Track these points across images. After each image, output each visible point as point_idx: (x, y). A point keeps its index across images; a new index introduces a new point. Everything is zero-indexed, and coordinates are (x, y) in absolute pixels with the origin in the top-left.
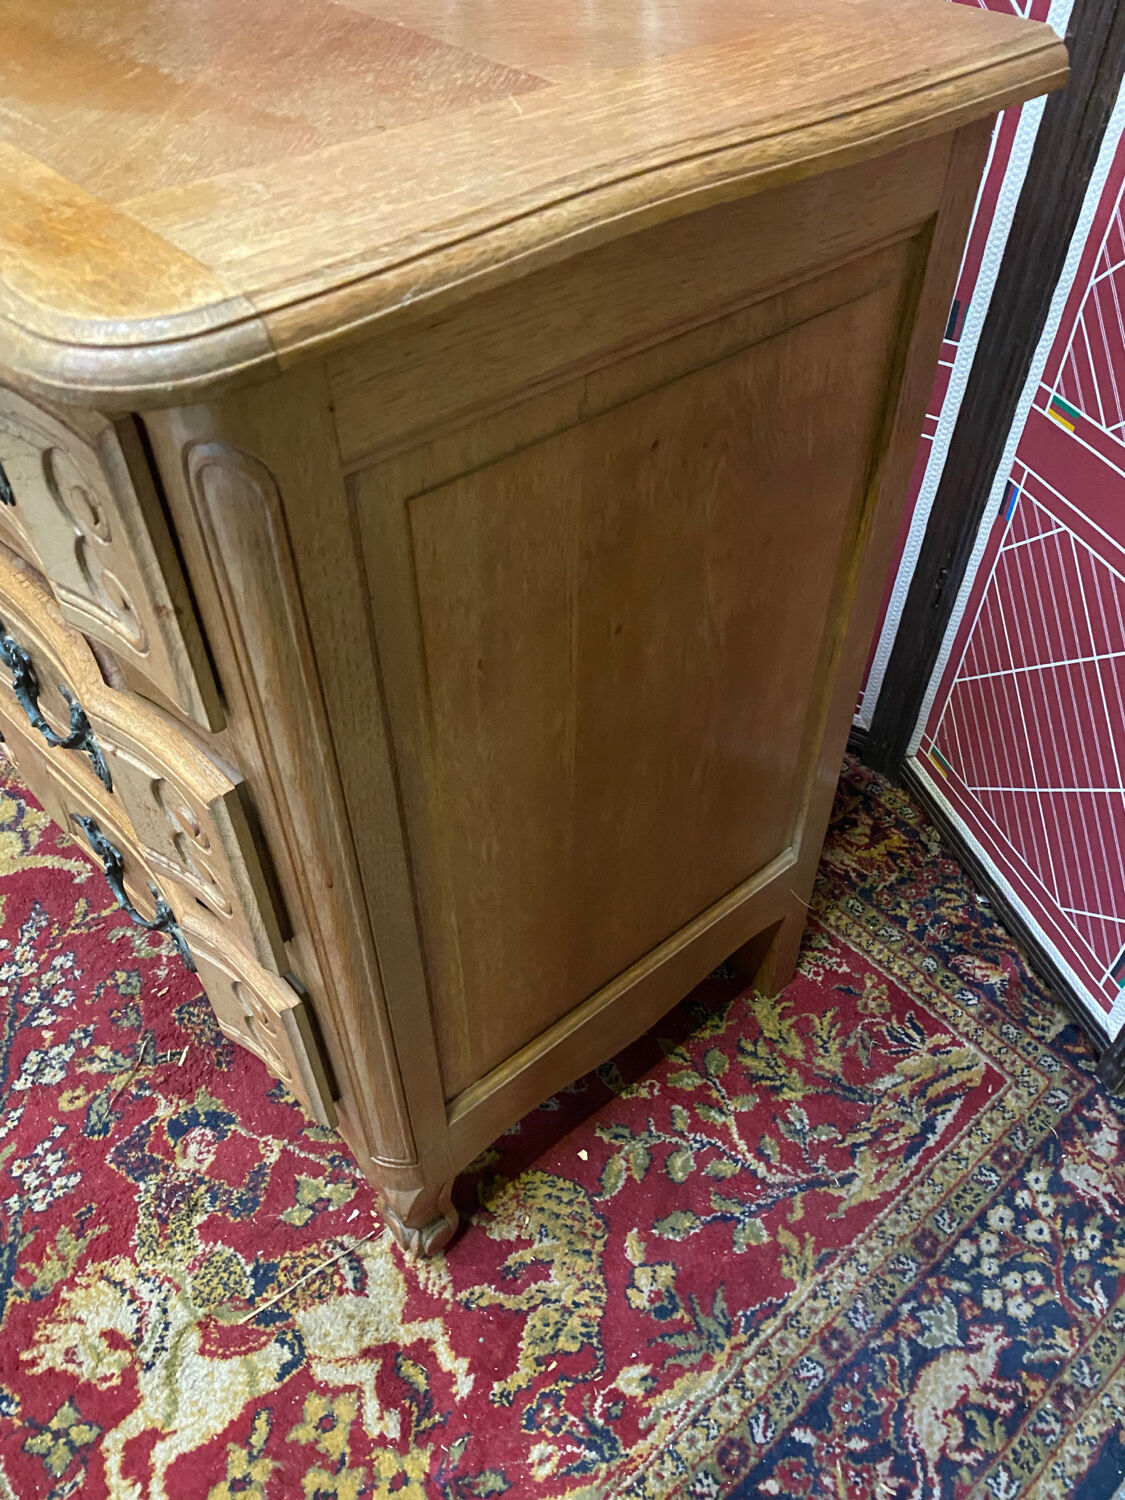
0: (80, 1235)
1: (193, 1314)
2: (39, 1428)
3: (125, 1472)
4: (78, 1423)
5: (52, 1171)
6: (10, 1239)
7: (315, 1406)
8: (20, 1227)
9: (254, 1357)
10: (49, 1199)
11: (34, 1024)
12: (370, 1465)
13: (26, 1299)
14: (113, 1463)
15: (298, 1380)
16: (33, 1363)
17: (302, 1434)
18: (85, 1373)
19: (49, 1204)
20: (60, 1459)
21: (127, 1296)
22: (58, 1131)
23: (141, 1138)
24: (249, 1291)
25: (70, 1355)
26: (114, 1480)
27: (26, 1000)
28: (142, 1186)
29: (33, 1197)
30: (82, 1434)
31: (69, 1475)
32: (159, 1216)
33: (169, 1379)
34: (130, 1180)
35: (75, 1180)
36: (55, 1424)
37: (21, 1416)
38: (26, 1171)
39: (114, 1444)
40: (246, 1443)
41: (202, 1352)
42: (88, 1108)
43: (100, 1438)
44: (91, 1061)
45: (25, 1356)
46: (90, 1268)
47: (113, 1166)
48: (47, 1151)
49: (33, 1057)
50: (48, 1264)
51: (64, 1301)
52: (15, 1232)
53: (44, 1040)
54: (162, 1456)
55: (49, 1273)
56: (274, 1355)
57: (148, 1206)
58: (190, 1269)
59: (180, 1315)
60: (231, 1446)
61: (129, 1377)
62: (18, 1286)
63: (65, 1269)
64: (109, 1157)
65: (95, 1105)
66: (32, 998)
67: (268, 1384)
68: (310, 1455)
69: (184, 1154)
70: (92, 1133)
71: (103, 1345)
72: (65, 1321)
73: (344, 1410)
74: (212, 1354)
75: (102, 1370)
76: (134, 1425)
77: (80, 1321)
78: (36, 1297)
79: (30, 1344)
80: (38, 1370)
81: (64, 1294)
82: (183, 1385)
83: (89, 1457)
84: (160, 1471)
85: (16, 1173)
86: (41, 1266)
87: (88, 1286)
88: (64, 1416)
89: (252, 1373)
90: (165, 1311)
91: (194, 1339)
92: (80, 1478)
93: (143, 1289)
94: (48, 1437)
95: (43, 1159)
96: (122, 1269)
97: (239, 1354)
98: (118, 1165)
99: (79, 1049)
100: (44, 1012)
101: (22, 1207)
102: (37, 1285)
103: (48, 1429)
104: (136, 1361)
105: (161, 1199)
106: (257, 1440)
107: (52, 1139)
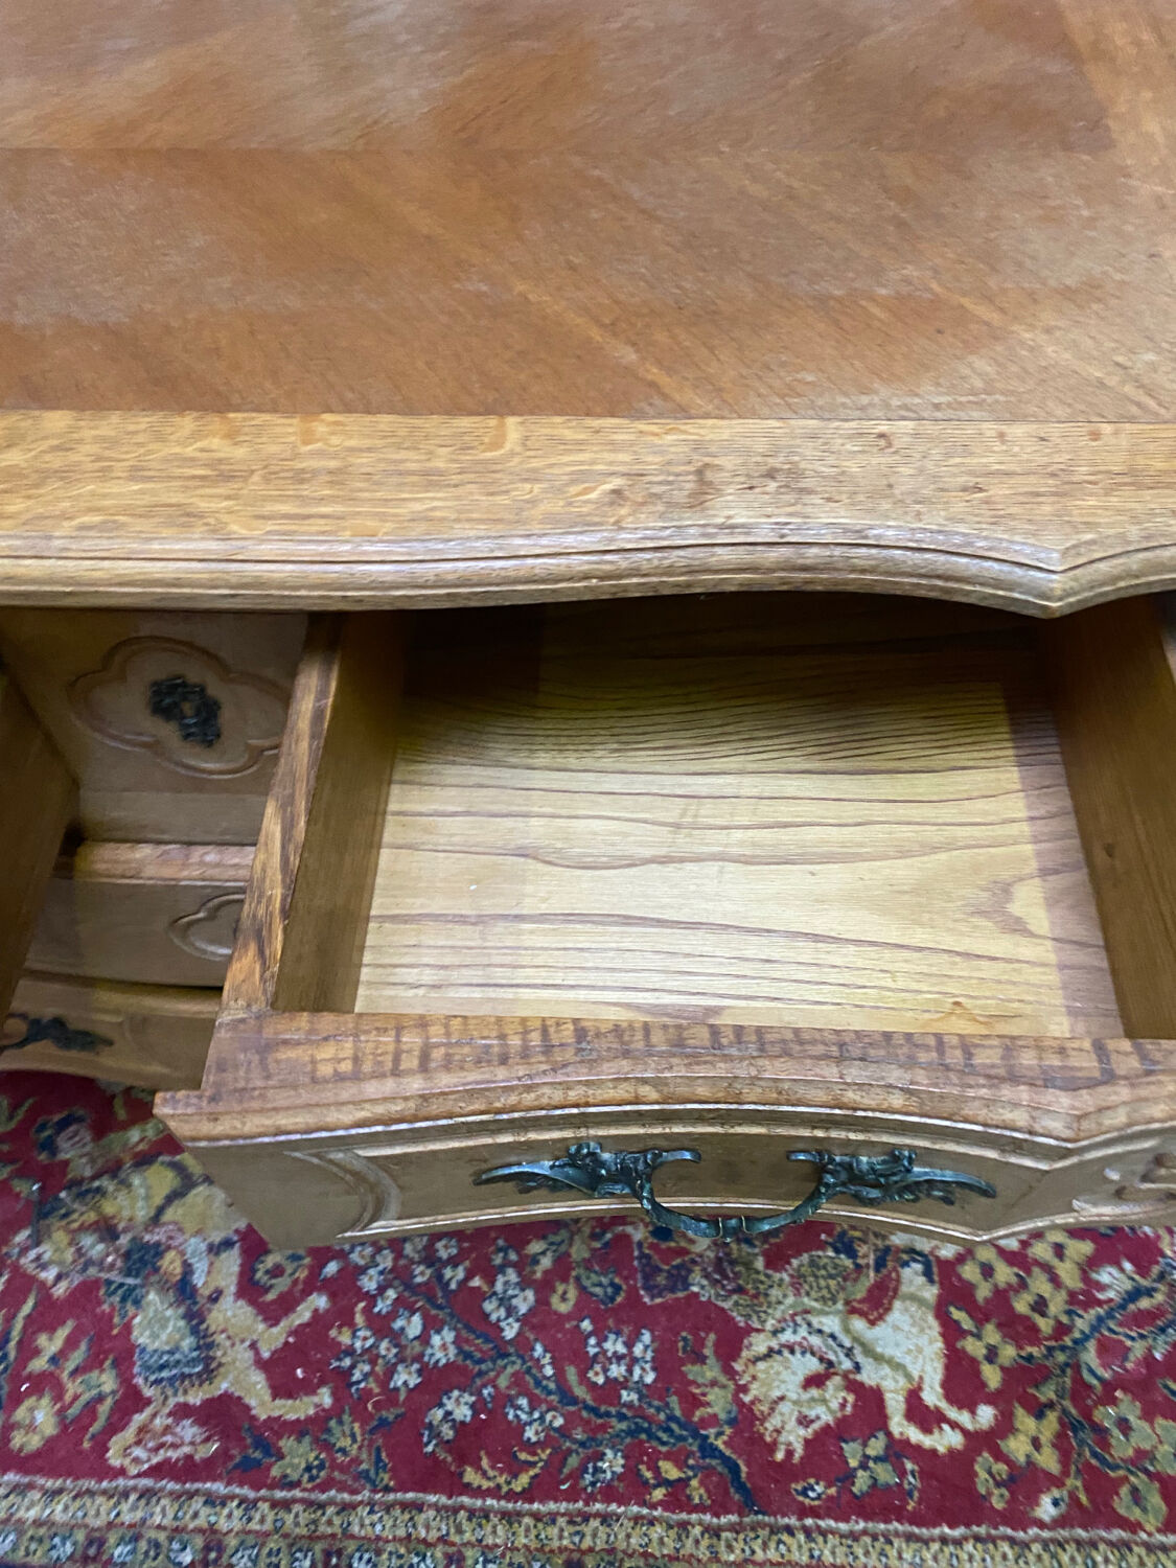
0: (701, 1359)
1: (838, 1312)
2: (849, 1476)
3: (927, 1430)
4: (865, 1445)
5: (621, 1349)
6: (662, 1416)
7: (970, 1272)
8: (656, 1403)
9: (904, 1289)
10: (648, 1366)
11: (453, 1286)
12: (1037, 1263)
13: (728, 1431)
14: (915, 1435)
15: (943, 1273)
16: (790, 1453)
17: (983, 1292)
18: (827, 1418)
19: (654, 1369)
20: (885, 1474)
21: (786, 1353)
22: (586, 1325)
23: (648, 1264)
24: (848, 1263)
25: (804, 1421)
26: (927, 1441)
27: (419, 1280)
28: (695, 1289)
29: (636, 1377)
30: (876, 1446)
31: (902, 1473)
32: (734, 1291)
33: (879, 1359)
34: (680, 1295)
35: (647, 1337)
36: (853, 1463)
37: (828, 1486)
38: (605, 1370)
39: (899, 1426)
40: (963, 1333)
41: (873, 1323)
42: (582, 1289)
43: (889, 1434)
44: (537, 1262)
45: (780, 1456)
46: (738, 1366)
47: (658, 1300)
48: (599, 1344)
49: (488, 1306)
50: (710, 1398)
51: (753, 1402)
52: (658, 1410)
53: (479, 1288)
54: (932, 1397)
55: (718, 1402)
56: (912, 1277)
57: (718, 1295)
58: (798, 1293)
59: (831, 1323)
60: (959, 1345)
61: (853, 1386)
62: (712, 1431)
63: (724, 1387)
64: (646, 1300)
65: (587, 1283)
66: (422, 1273)
67: (931, 1293)
68: (1002, 1296)
69: (692, 1242)
70: (612, 1299)
71: (814, 1392)
72: (772, 1409)
73: (987, 1255)
74: (881, 1318)
75: (835, 1405)
76: (895, 1404)
77: (782, 1398)
78: (732, 1422)
79: (772, 1447)
80: (799, 1451)
81: (747, 1399)
82: (889, 1352)
83: (898, 1450)
84: (943, 1405)
85: (600, 1380)
86: (708, 1404)
87: (754, 1378)
88: (852, 1452)
89: (913, 1298)
90: (820, 1331)
91: (859, 1324)
92: (909, 1466)
93: (787, 1336)
94: (860, 1473)
95: (605, 1352)
96: (759, 1344)
97: (894, 1297)
98: (660, 1295)
99: (514, 1265)
100: (448, 1273)
101: (639, 1392)
102: (722, 1416)
103: (855, 1469)
104: (845, 1376)
105: (717, 1281)
106: (967, 1323)
107: (590, 1334)
